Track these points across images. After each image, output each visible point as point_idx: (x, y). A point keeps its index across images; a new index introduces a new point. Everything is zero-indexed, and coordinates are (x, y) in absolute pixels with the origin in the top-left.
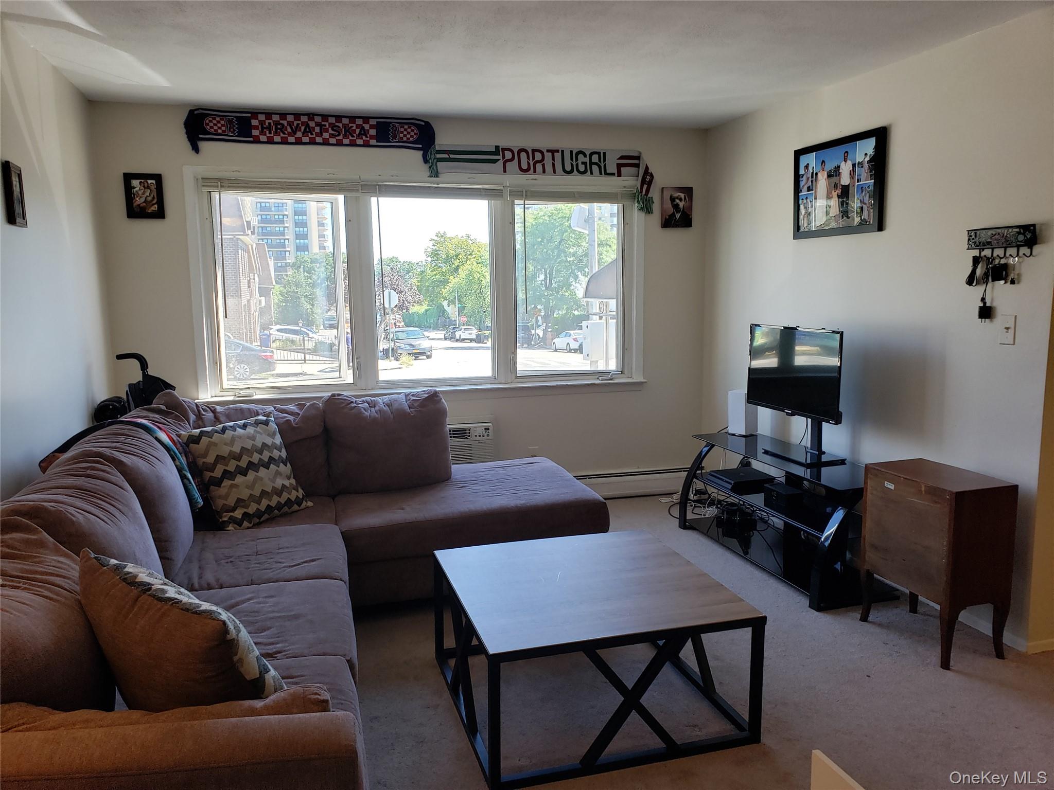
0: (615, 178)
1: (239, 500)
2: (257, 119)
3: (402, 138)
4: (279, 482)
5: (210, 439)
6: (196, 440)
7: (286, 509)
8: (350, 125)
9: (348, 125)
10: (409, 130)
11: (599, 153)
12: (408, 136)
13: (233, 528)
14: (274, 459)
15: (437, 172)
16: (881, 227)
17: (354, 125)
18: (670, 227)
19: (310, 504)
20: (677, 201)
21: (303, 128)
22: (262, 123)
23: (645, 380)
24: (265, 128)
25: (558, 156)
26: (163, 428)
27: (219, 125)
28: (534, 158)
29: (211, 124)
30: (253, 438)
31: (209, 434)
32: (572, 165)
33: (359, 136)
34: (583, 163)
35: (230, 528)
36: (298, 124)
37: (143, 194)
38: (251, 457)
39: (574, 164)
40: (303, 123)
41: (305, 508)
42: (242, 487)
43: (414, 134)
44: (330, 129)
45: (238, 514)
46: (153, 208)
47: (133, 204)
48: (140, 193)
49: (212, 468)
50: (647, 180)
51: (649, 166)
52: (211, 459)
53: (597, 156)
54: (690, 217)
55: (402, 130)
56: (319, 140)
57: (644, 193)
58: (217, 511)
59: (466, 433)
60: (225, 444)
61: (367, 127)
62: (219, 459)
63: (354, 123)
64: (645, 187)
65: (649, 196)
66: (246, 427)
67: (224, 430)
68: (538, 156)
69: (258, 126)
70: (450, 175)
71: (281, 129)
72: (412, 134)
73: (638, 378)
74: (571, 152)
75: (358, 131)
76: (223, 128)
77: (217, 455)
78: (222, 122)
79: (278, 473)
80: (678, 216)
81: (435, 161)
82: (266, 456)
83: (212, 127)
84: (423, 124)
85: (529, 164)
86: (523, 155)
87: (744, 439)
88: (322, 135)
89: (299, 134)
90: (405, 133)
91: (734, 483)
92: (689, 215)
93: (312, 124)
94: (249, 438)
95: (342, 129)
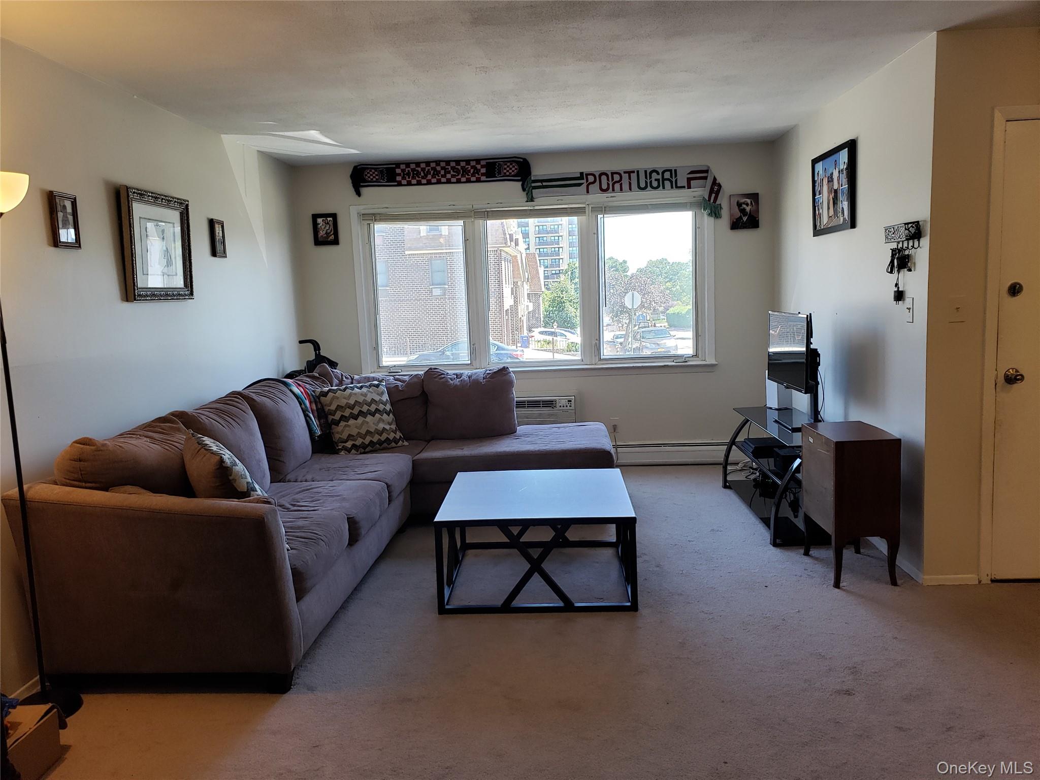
0: (686, 190)
1: (350, 436)
2: (400, 168)
3: (505, 173)
4: (381, 426)
5: (334, 394)
6: (325, 394)
7: (385, 445)
8: (467, 167)
9: (465, 167)
10: (511, 166)
11: (670, 171)
12: (511, 171)
13: (344, 454)
14: (379, 410)
15: (532, 196)
16: (853, 225)
17: (470, 167)
18: (737, 229)
19: (406, 443)
20: (744, 206)
21: (432, 172)
22: (403, 171)
23: (717, 363)
24: (405, 174)
25: (634, 176)
26: (301, 384)
27: (374, 175)
28: (613, 179)
29: (369, 175)
30: (365, 395)
31: (334, 391)
32: (646, 182)
33: (473, 175)
34: (656, 180)
35: (342, 453)
36: (429, 170)
37: (325, 228)
38: (362, 408)
39: (648, 181)
40: (432, 168)
41: (401, 446)
42: (353, 427)
43: (514, 169)
44: (452, 171)
45: (349, 444)
46: (331, 238)
47: (318, 235)
48: (323, 227)
49: (333, 413)
50: (715, 190)
51: (716, 177)
52: (333, 407)
53: (669, 173)
54: (757, 219)
55: (506, 166)
56: (443, 180)
57: (712, 201)
58: (335, 442)
59: (553, 404)
60: (345, 398)
61: (479, 167)
62: (339, 407)
63: (469, 165)
64: (713, 195)
65: (718, 202)
66: (362, 388)
67: (345, 390)
68: (617, 178)
69: (401, 173)
70: (543, 200)
71: (416, 174)
72: (513, 169)
73: (711, 361)
74: (646, 172)
75: (472, 171)
76: (377, 177)
77: (338, 405)
78: (376, 173)
79: (381, 420)
80: (745, 219)
81: (531, 188)
82: (373, 408)
83: (369, 177)
84: (522, 160)
85: (608, 184)
86: (604, 178)
87: (777, 411)
88: (446, 176)
89: (429, 177)
90: (508, 169)
91: (755, 448)
92: (756, 218)
93: (438, 168)
94: (362, 395)
95: (460, 171)
